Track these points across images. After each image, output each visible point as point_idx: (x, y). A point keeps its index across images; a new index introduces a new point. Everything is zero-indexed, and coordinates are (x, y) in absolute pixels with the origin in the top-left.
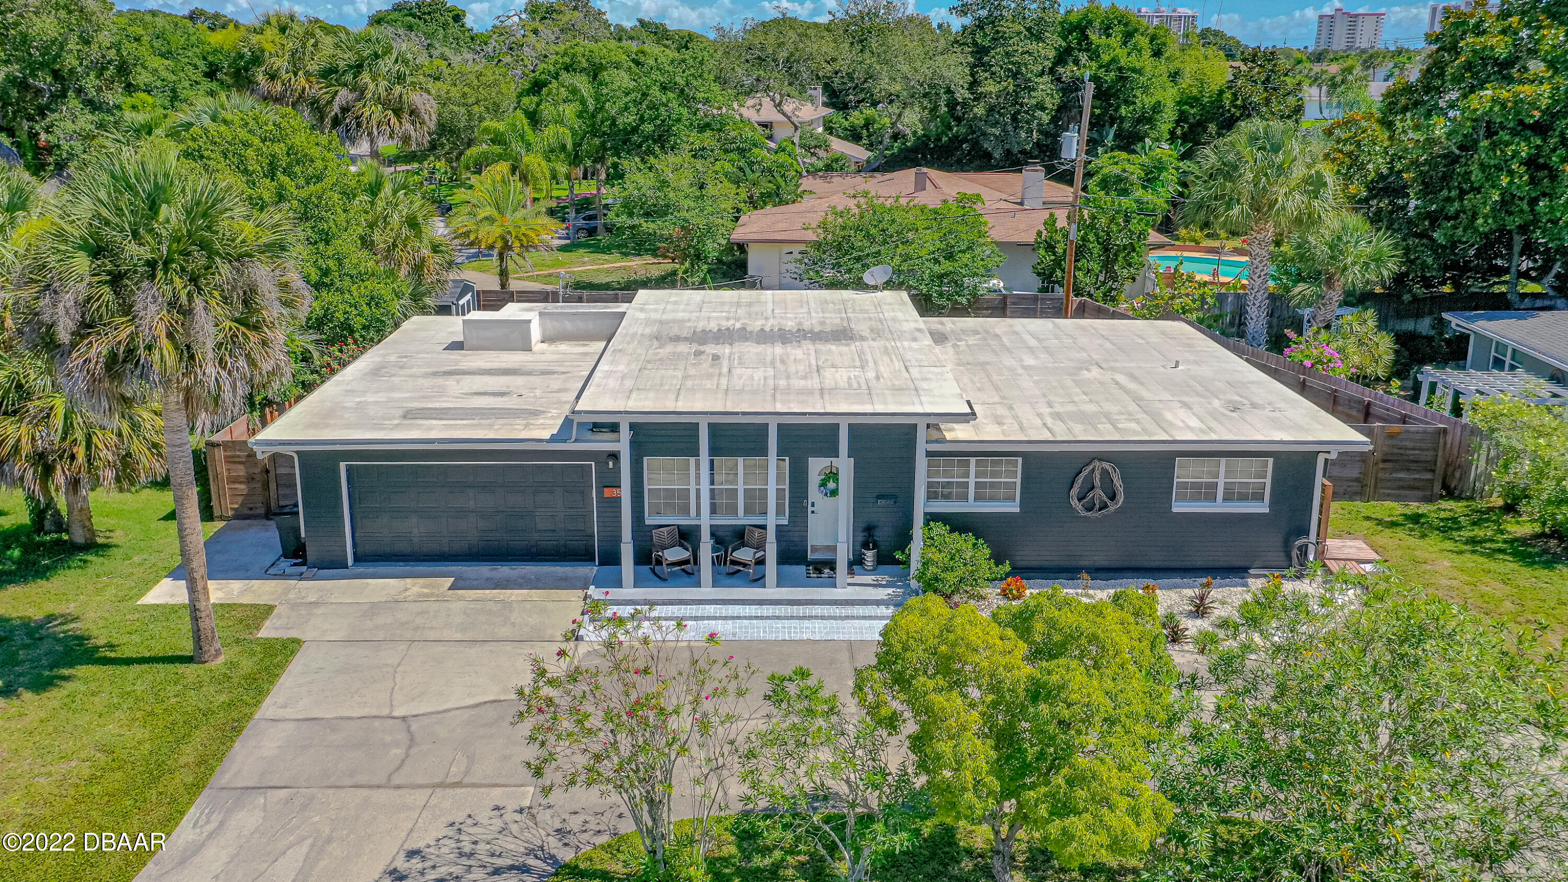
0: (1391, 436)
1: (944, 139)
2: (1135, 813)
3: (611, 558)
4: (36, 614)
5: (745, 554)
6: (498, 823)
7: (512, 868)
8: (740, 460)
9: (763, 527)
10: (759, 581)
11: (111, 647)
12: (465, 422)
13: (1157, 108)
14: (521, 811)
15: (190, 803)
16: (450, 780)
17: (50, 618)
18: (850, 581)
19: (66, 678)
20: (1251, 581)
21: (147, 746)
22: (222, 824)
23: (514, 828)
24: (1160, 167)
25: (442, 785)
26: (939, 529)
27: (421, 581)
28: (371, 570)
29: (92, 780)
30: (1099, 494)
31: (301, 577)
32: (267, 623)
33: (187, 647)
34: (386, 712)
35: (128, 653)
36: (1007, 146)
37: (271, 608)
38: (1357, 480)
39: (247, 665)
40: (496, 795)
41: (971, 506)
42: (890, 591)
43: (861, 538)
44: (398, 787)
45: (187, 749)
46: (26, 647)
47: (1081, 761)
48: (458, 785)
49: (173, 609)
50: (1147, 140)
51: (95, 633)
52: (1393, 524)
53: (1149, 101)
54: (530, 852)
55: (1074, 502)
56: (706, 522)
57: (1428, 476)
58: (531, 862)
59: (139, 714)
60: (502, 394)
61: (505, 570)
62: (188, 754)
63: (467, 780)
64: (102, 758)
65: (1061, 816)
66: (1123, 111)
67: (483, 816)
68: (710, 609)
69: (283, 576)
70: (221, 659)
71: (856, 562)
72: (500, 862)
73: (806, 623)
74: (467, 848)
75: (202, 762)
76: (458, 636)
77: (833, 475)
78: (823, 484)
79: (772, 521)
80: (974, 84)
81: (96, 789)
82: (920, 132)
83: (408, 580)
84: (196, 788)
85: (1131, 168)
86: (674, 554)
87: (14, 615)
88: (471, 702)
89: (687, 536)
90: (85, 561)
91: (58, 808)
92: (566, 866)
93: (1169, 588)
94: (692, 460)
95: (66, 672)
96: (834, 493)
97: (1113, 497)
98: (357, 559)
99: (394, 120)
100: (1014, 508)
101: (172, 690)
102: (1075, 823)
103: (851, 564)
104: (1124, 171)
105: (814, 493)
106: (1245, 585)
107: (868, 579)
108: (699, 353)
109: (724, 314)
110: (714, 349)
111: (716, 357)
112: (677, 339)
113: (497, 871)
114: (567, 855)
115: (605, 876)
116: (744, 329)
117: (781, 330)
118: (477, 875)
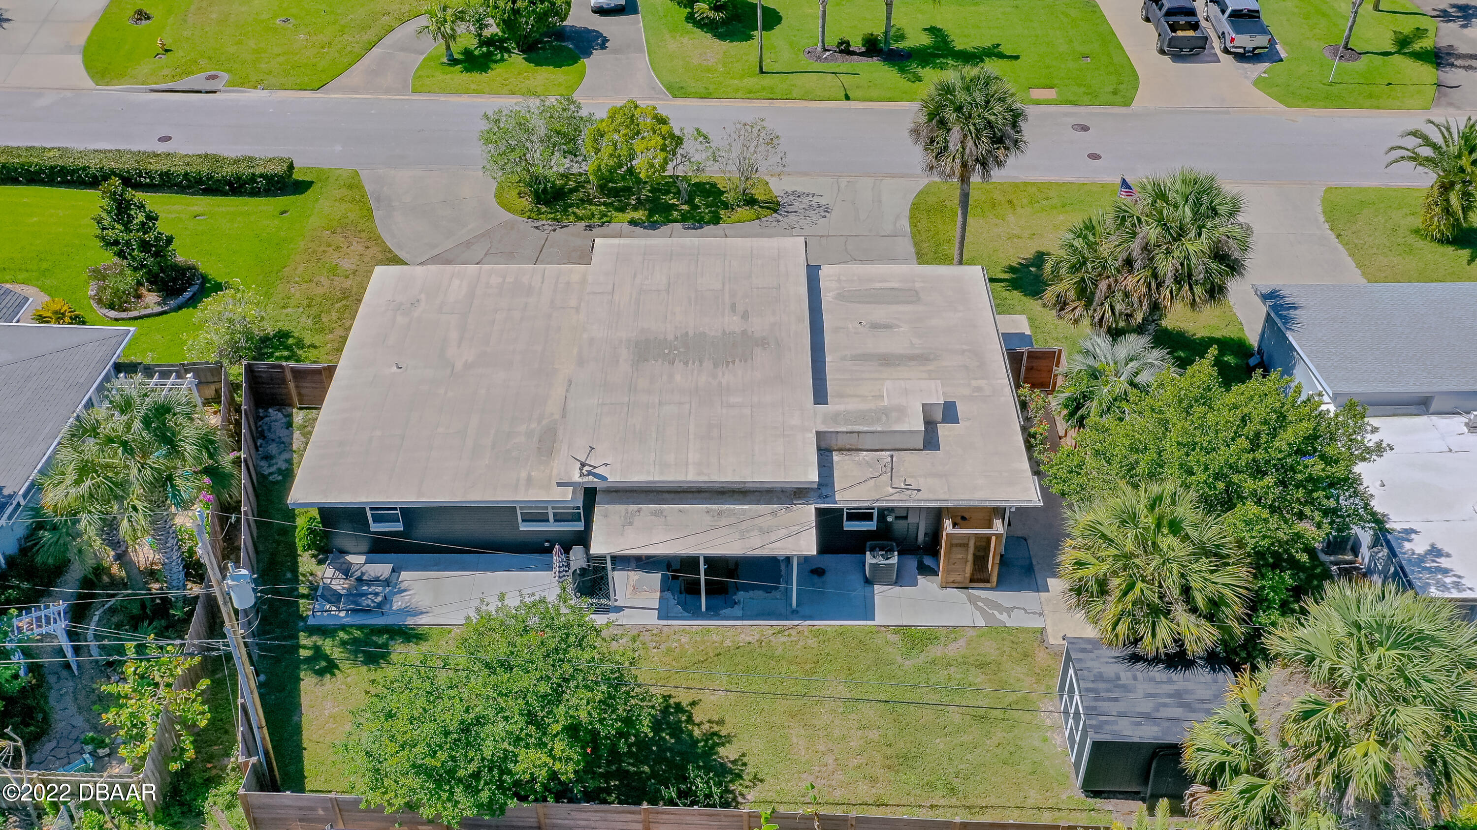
7: (791, 213)
23: (795, 223)
44: (842, 236)
54: (787, 216)
58: (786, 214)
60: (874, 326)
67: (807, 227)
72: (795, 214)
74: (807, 218)
92: (774, 212)
108: (745, 316)
109: (733, 400)
110: (733, 323)
111: (733, 307)
112: (763, 343)
113: (796, 212)
114: (775, 215)
115: (761, 207)
116: (716, 365)
117: (686, 363)
118: (802, 211)
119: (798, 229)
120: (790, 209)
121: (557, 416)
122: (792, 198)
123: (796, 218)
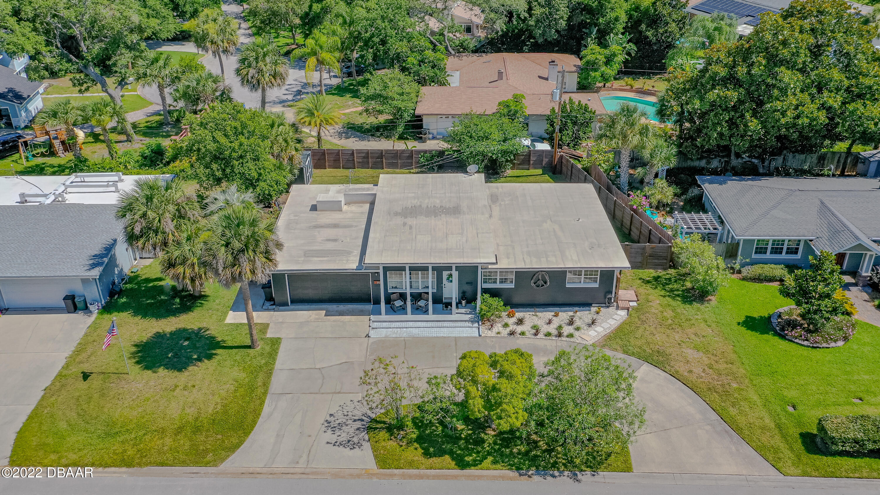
0: (652, 248)
1: (516, 31)
2: (517, 418)
3: (377, 302)
4: (195, 326)
5: (422, 303)
6: (353, 406)
7: (359, 420)
8: (420, 272)
9: (427, 293)
10: (426, 312)
11: (224, 341)
12: (325, 259)
13: (617, 19)
14: (359, 402)
15: (265, 399)
16: (337, 391)
17: (200, 329)
18: (457, 311)
19: (215, 354)
20: (592, 308)
21: (247, 379)
22: (276, 405)
23: (358, 407)
24: (614, 55)
25: (335, 393)
26: (487, 296)
27: (314, 312)
28: (297, 307)
29: (236, 391)
30: (541, 282)
31: (274, 310)
32: (269, 331)
33: (248, 342)
34: (313, 367)
35: (230, 344)
36: (545, 37)
37: (268, 324)
38: (640, 262)
39: (268, 348)
40: (351, 396)
41: (498, 285)
42: (470, 316)
43: (461, 295)
44: (323, 393)
45: (259, 380)
46: (198, 341)
47: (504, 406)
48: (339, 393)
49: (238, 326)
50: (612, 35)
51: (217, 335)
52: (648, 282)
53: (613, 15)
54: (363, 415)
55: (533, 284)
56: (408, 291)
57: (665, 261)
58: (364, 418)
59: (241, 368)
60: (335, 240)
61: (342, 307)
62: (260, 381)
63: (342, 391)
64: (236, 384)
65: (498, 419)
66: (601, 20)
67: (349, 403)
68: (411, 324)
69: (268, 310)
70: (259, 347)
71: (459, 304)
72: (355, 418)
73: (442, 329)
74: (346, 414)
75: (264, 385)
76: (330, 336)
77: (451, 275)
78: (448, 279)
79: (430, 291)
80: (530, 9)
81: (238, 394)
82: (505, 30)
83: (310, 312)
84: (265, 393)
85: (599, 57)
86: (398, 303)
87: (189, 328)
88: (339, 362)
89: (402, 296)
90: (202, 304)
91: (230, 400)
92: (373, 419)
93: (564, 311)
94: (404, 272)
95: (214, 352)
96: (451, 281)
97: (546, 283)
98: (292, 302)
99: (273, 80)
100: (512, 286)
101: (248, 359)
102: (502, 422)
103: (457, 304)
104: (597, 59)
105: (445, 281)
106: (590, 310)
107: (463, 311)
108: (405, 224)
109: (413, 195)
110: (410, 221)
111: (411, 227)
112: (396, 214)
113: (355, 421)
114: (373, 416)
115: (384, 423)
116: (421, 206)
117: (434, 206)
118: (350, 422)
119: (356, 400)
120: (358, 424)
121: (493, 206)
122: (355, 440)
123: (356, 412)
